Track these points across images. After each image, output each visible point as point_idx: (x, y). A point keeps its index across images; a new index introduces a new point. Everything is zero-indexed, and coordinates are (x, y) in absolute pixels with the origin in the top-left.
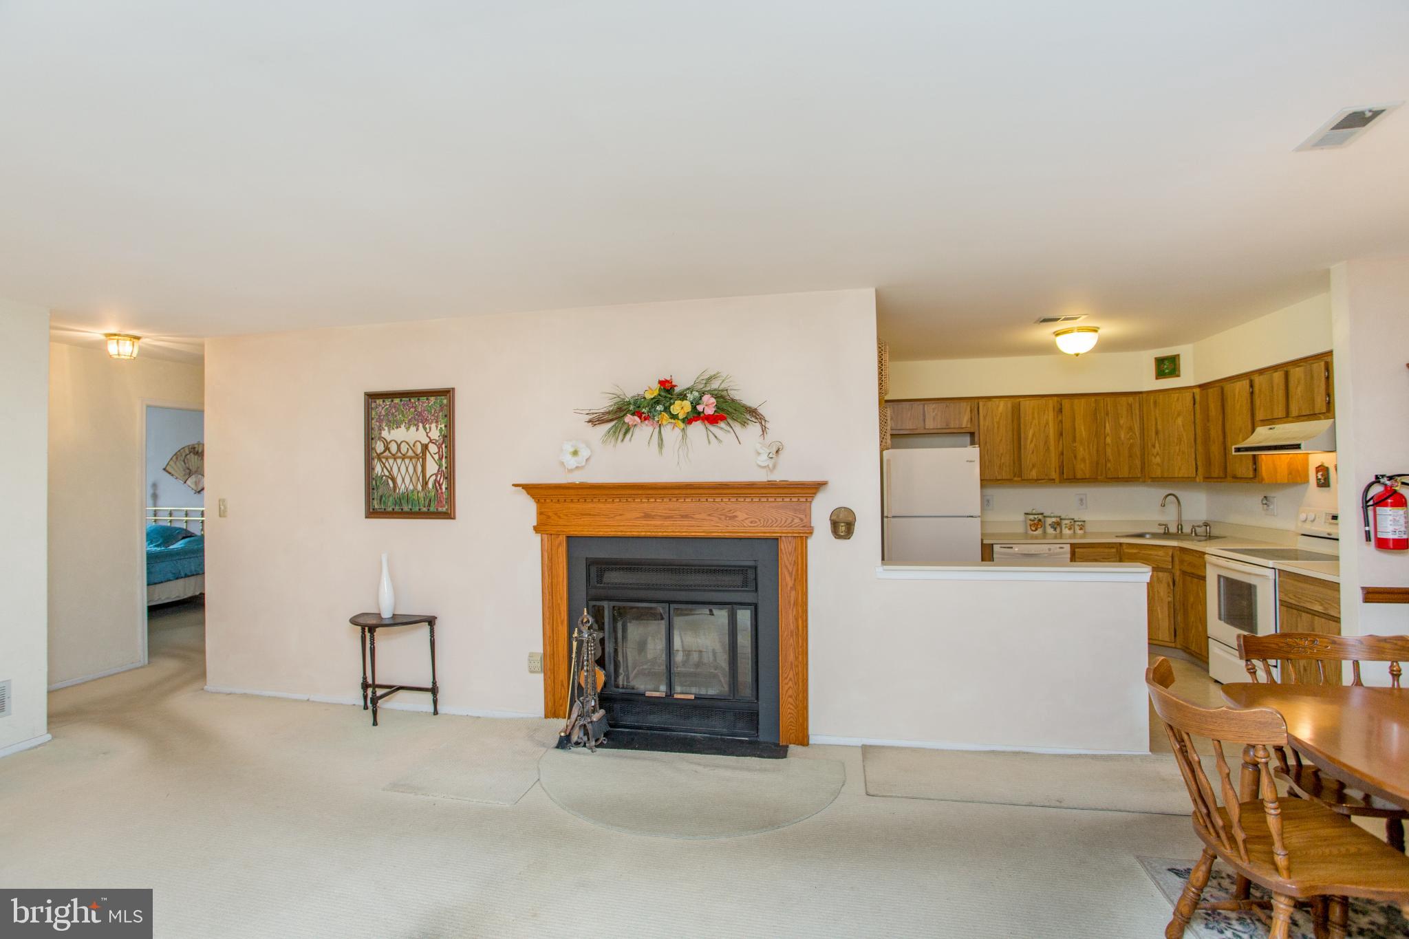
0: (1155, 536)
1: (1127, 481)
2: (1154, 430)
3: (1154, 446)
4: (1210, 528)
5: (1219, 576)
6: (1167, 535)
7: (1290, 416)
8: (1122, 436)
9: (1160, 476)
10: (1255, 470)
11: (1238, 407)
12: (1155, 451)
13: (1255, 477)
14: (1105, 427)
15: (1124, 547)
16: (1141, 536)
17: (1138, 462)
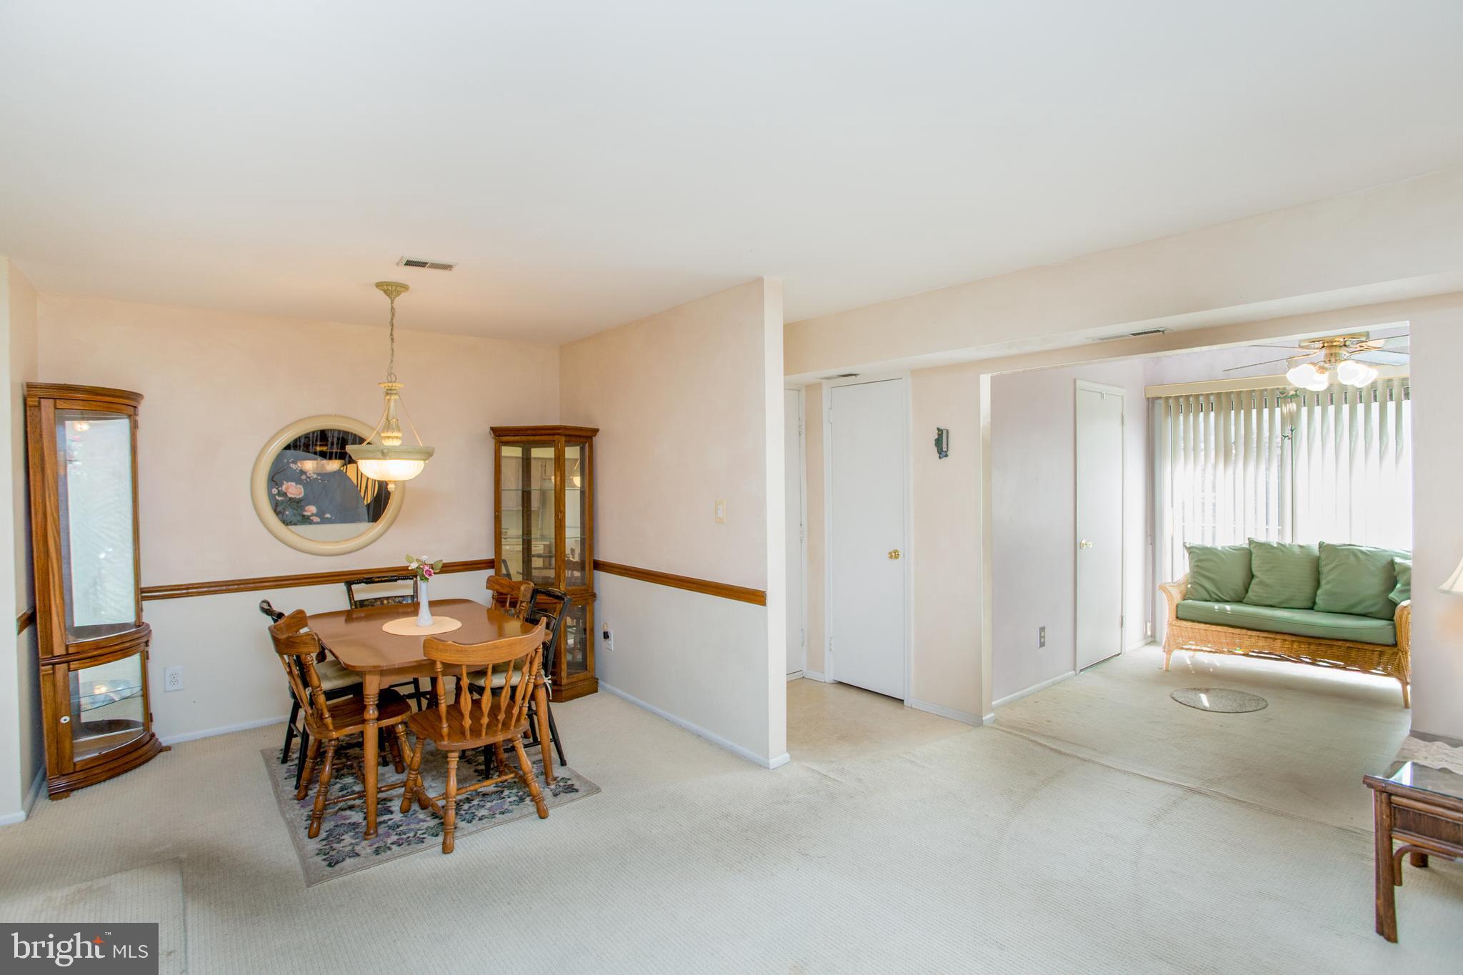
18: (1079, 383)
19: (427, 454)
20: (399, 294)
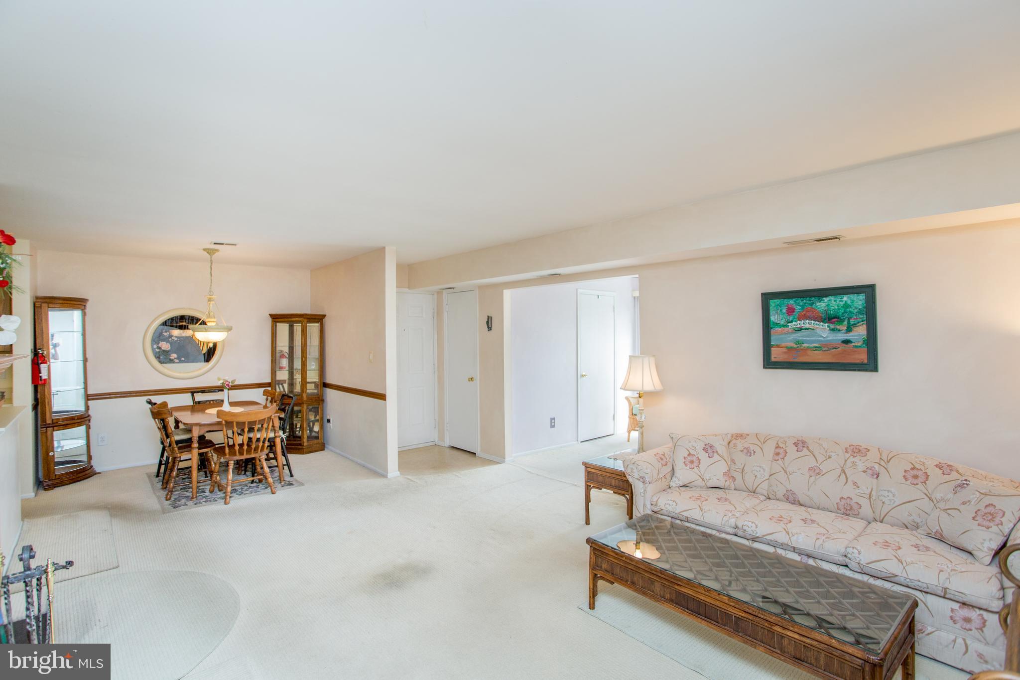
18: (579, 291)
19: (229, 329)
20: (214, 253)
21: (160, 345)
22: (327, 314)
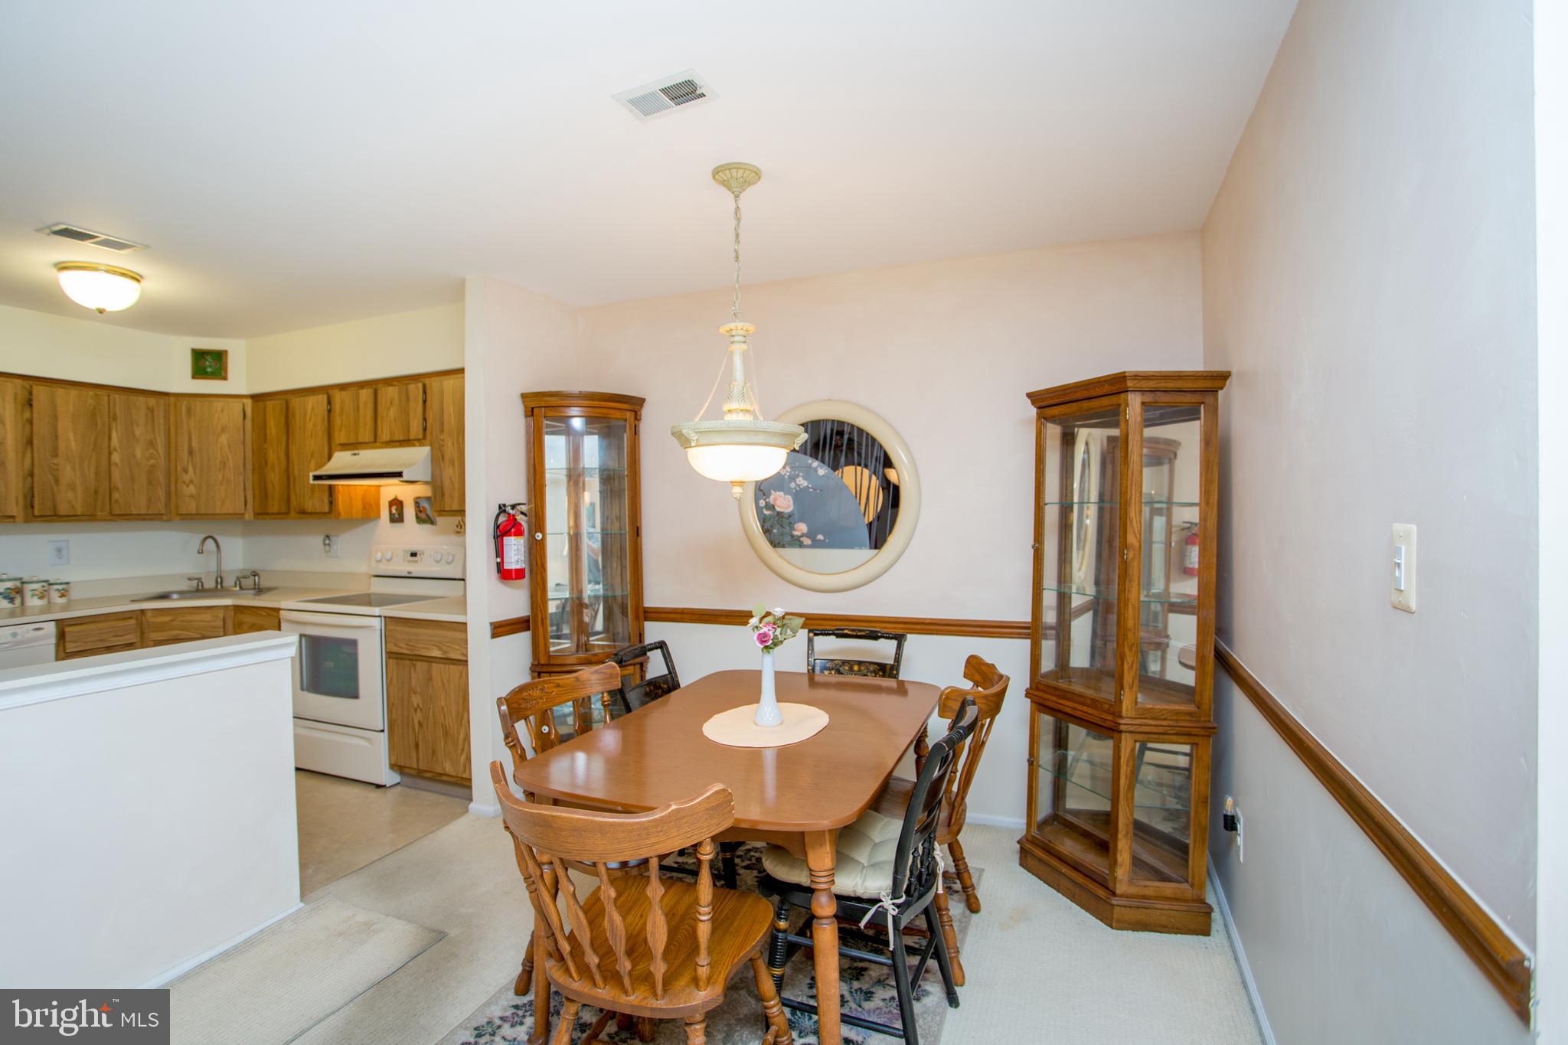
0: (183, 594)
1: (144, 519)
2: (186, 448)
3: (186, 471)
4: (259, 579)
5: (301, 636)
6: (200, 591)
7: (378, 440)
8: (138, 453)
9: (194, 512)
10: (331, 503)
11: (309, 426)
12: (187, 478)
13: (330, 512)
14: (110, 438)
15: (149, 615)
16: (164, 596)
17: (161, 493)
21: (771, 500)
22: (1234, 371)
